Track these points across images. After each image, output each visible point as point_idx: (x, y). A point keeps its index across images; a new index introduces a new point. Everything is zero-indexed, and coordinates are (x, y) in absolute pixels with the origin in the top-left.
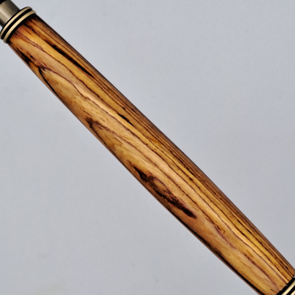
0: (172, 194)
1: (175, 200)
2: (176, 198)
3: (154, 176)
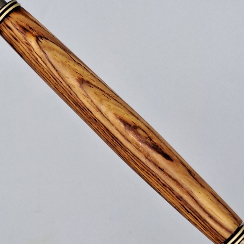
0: (153, 141)
1: (155, 145)
2: (156, 144)
3: (137, 126)
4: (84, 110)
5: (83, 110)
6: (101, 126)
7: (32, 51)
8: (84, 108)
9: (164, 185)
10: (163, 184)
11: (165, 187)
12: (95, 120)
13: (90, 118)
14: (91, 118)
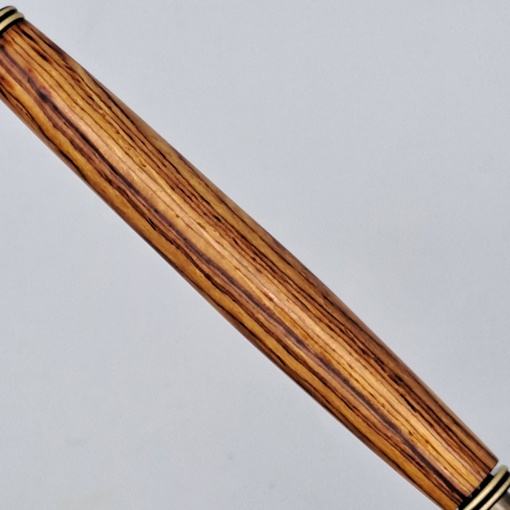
4: (193, 198)
5: (190, 199)
6: (228, 231)
7: (79, 81)
8: (193, 195)
9: (364, 352)
10: (362, 350)
11: (365, 356)
12: (217, 218)
13: (205, 214)
14: (208, 214)
